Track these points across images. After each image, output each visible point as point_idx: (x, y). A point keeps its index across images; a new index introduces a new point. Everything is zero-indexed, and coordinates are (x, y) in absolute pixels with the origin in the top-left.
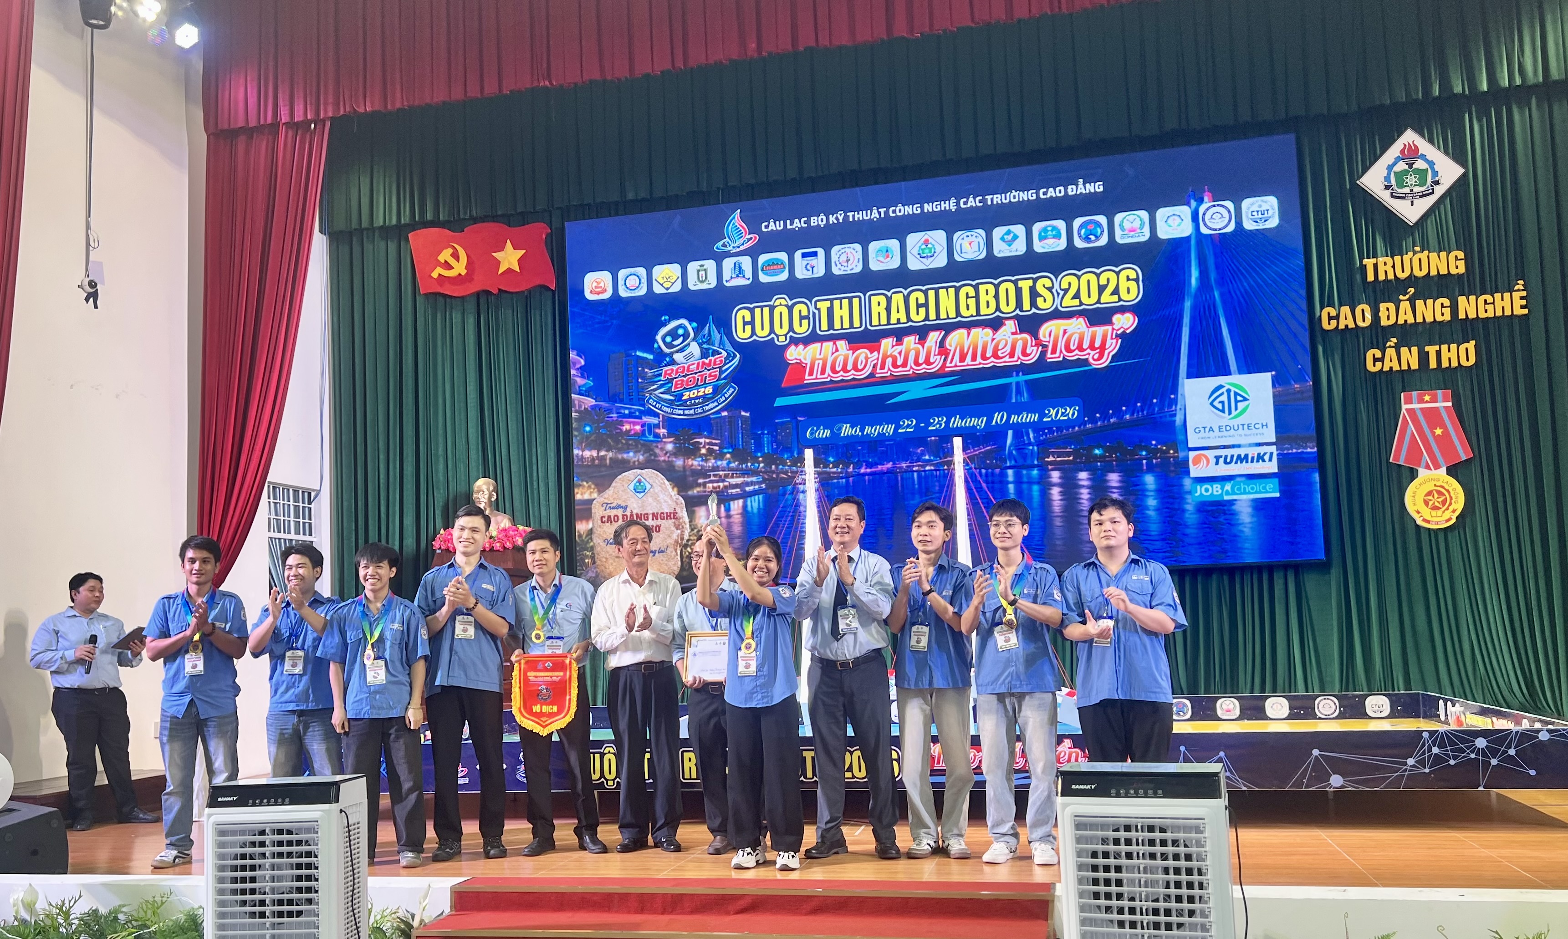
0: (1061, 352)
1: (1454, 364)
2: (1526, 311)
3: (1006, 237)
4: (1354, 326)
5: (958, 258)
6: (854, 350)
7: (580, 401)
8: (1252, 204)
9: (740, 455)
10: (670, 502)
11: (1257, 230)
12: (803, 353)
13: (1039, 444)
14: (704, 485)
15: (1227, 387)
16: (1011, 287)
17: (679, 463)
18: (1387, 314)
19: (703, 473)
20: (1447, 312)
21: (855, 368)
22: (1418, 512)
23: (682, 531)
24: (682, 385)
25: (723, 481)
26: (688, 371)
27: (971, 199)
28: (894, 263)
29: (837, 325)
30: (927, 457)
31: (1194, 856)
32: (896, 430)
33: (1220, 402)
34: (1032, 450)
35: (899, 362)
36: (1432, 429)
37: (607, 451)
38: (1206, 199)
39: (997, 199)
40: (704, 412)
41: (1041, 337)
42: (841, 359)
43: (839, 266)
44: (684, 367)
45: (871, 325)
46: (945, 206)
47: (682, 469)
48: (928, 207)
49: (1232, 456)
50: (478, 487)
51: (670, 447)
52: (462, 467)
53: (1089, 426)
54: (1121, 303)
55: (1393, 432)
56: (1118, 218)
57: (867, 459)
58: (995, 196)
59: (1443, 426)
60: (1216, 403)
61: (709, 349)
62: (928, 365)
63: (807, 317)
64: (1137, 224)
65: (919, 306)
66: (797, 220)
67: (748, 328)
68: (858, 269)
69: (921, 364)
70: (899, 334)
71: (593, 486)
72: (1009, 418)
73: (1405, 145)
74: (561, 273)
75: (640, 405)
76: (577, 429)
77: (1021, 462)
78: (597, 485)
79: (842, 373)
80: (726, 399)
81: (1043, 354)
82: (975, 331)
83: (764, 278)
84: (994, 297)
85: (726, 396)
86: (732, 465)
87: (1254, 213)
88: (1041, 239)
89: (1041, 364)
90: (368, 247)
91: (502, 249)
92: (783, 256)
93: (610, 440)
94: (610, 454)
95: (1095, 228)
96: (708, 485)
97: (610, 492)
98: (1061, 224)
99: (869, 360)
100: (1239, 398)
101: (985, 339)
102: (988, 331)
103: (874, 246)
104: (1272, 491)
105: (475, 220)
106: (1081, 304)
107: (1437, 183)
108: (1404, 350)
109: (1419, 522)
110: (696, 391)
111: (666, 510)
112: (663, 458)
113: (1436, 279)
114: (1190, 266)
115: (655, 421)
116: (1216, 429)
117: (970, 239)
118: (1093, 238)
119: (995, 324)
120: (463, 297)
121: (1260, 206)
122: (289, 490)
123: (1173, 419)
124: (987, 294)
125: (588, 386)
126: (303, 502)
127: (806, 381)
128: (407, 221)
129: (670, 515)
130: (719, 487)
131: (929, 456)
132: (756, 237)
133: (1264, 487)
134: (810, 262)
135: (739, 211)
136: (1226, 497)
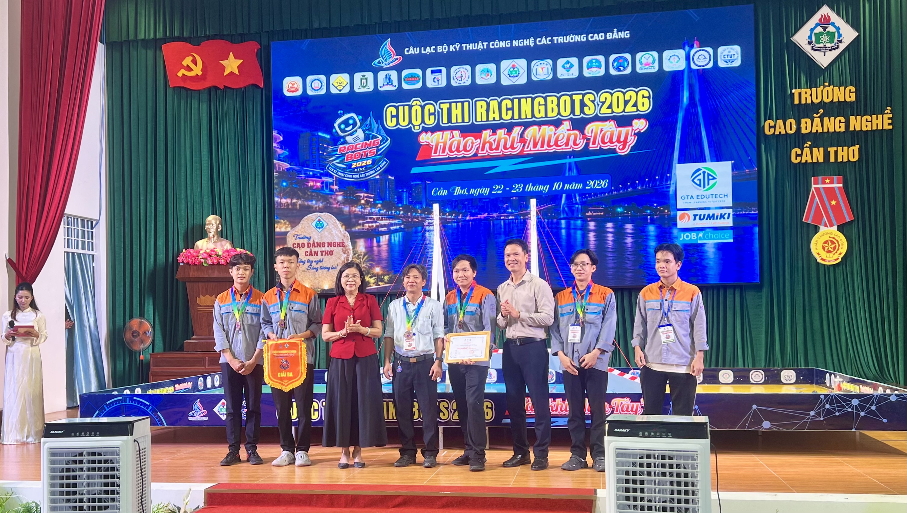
0: (599, 143)
1: (845, 160)
2: (891, 127)
3: (565, 65)
4: (785, 133)
5: (534, 78)
6: (465, 137)
7: (279, 165)
8: (725, 50)
9: (387, 206)
10: (340, 236)
11: (727, 68)
12: (431, 138)
13: (583, 203)
14: (363, 224)
15: (703, 170)
16: (568, 99)
17: (346, 209)
18: (806, 126)
19: (363, 216)
20: (843, 125)
21: (465, 149)
22: (818, 254)
23: (348, 255)
24: (351, 158)
25: (376, 222)
26: (356, 148)
27: (544, 39)
28: (492, 80)
29: (454, 120)
30: (510, 210)
31: (690, 475)
32: (490, 191)
33: (698, 180)
34: (578, 208)
35: (494, 147)
36: (830, 200)
37: (298, 200)
38: (695, 45)
39: (561, 39)
40: (366, 177)
41: (586, 133)
42: (455, 143)
43: (456, 80)
44: (353, 146)
45: (476, 121)
46: (526, 42)
47: (348, 213)
48: (515, 43)
49: (704, 215)
50: (209, 221)
51: (340, 198)
52: (197, 206)
53: (615, 193)
54: (638, 112)
55: (805, 202)
56: (639, 55)
57: (471, 210)
58: (560, 38)
59: (836, 199)
60: (696, 180)
61: (370, 134)
62: (512, 149)
63: (434, 114)
64: (650, 60)
65: (508, 109)
66: (428, 48)
67: (394, 119)
68: (469, 82)
69: (508, 149)
70: (494, 128)
71: (287, 223)
72: (564, 186)
73: (822, 16)
74: (267, 77)
75: (321, 169)
76: (277, 184)
77: (570, 215)
78: (291, 222)
79: (456, 152)
80: (381, 169)
81: (587, 144)
82: (543, 128)
83: (405, 86)
84: (557, 105)
85: (381, 167)
86: (382, 212)
87: (725, 56)
88: (589, 68)
89: (586, 151)
90: (134, 53)
91: (226, 58)
92: (419, 72)
93: (300, 193)
94: (300, 202)
95: (623, 62)
96: (365, 225)
97: (299, 228)
98: (601, 58)
99: (474, 145)
100: (710, 177)
101: (550, 133)
102: (552, 128)
103: (479, 68)
104: (728, 238)
105: (208, 38)
106: (613, 112)
107: (841, 41)
108: (815, 150)
109: (819, 260)
110: (360, 163)
112: (335, 206)
113: (837, 104)
114: (683, 90)
115: (329, 180)
116: (695, 197)
117: (543, 66)
118: (622, 68)
119: (557, 123)
120: (199, 90)
121: (729, 52)
122: (78, 219)
123: (668, 190)
124: (552, 103)
125: (285, 155)
126: (88, 228)
127: (432, 157)
128: (161, 36)
129: (340, 245)
130: (373, 226)
131: (512, 210)
132: (400, 58)
133: (724, 236)
134: (437, 77)
135: (389, 39)
136: (699, 242)
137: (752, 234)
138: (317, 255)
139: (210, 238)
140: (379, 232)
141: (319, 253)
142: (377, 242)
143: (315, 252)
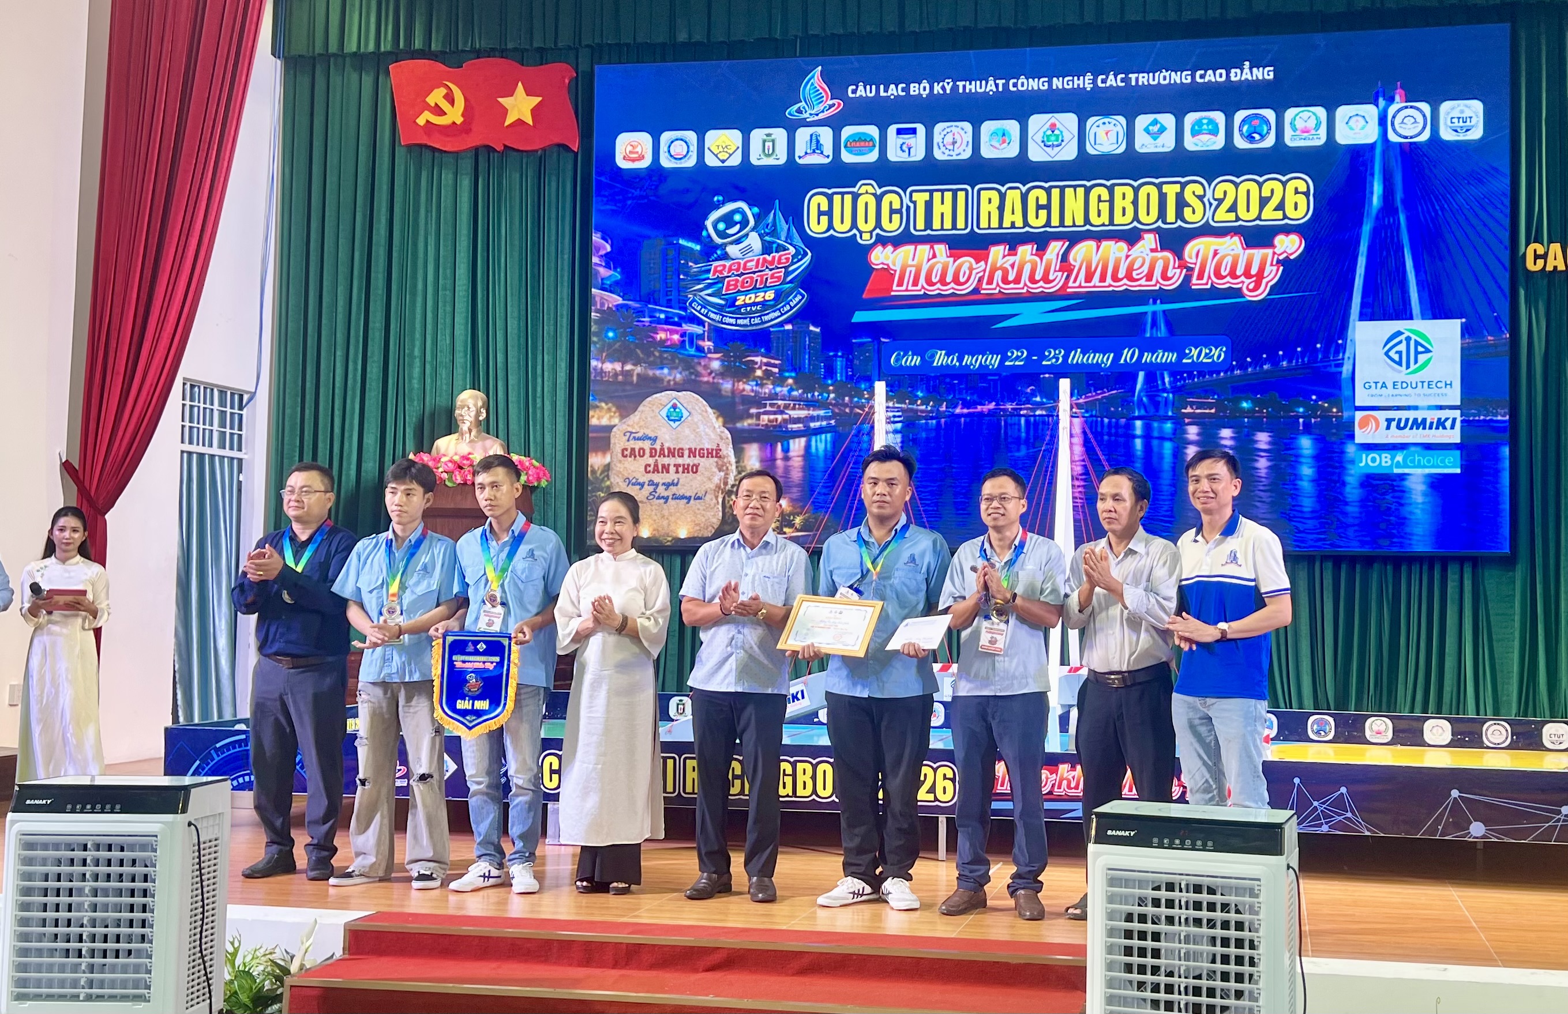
0: (1209, 277)
3: (1151, 128)
5: (1090, 150)
6: (956, 258)
7: (602, 298)
8: (1453, 109)
9: (805, 381)
10: (713, 436)
11: (1457, 142)
12: (892, 256)
13: (1176, 390)
14: (758, 416)
15: (1407, 334)
16: (1154, 192)
17: (727, 386)
19: (758, 401)
21: (956, 280)
23: (727, 474)
24: (736, 286)
25: (782, 412)
26: (745, 268)
27: (1111, 77)
28: (1012, 151)
29: (937, 225)
30: (1038, 399)
31: (1247, 925)
32: (1002, 362)
33: (1397, 352)
34: (1166, 398)
35: (1011, 277)
37: (635, 365)
38: (1397, 98)
39: (1144, 79)
40: (763, 323)
41: (1187, 258)
42: (939, 268)
43: (943, 149)
44: (739, 264)
45: (978, 227)
46: (1078, 82)
47: (729, 394)
48: (1057, 83)
49: (1407, 420)
50: (463, 401)
51: (716, 365)
52: (443, 373)
53: (1237, 372)
54: (1286, 221)
56: (1290, 114)
57: (964, 396)
58: (1141, 75)
60: (1392, 354)
61: (774, 242)
62: (1046, 283)
63: (899, 211)
64: (1312, 123)
65: (1039, 207)
66: (892, 86)
67: (824, 219)
68: (967, 154)
69: (1038, 282)
70: (1013, 241)
71: (614, 409)
72: (1141, 356)
74: (586, 131)
75: (680, 308)
76: (596, 334)
77: (1152, 411)
78: (619, 408)
79: (938, 286)
80: (792, 308)
81: (1188, 279)
82: (1106, 244)
83: (847, 157)
84: (1133, 203)
85: (792, 304)
86: (795, 393)
87: (1454, 121)
88: (1195, 134)
89: (1184, 291)
90: (336, 78)
91: (510, 93)
92: (873, 131)
93: (639, 351)
94: (638, 369)
95: (1260, 126)
96: (762, 417)
97: (635, 418)
98: (1219, 117)
99: (974, 272)
100: (1420, 349)
101: (1118, 255)
102: (1123, 245)
103: (988, 127)
104: (1451, 465)
105: (478, 54)
106: (1238, 219)
110: (753, 296)
111: (707, 446)
112: (705, 379)
114: (1372, 181)
115: (697, 329)
116: (1390, 385)
117: (1108, 127)
118: (1257, 137)
119: (1131, 237)
120: (457, 152)
121: (1462, 112)
122: (212, 390)
123: (1339, 369)
124: (1124, 198)
125: (613, 280)
126: (232, 407)
127: (893, 293)
128: (389, 48)
129: (712, 453)
130: (777, 420)
131: (1042, 398)
132: (839, 104)
133: (1443, 461)
134: (907, 141)
135: (820, 68)
136: (1396, 471)
137: (1497, 459)
138: (668, 472)
139: (462, 435)
140: (787, 431)
141: (672, 469)
142: (783, 450)
143: (663, 466)
